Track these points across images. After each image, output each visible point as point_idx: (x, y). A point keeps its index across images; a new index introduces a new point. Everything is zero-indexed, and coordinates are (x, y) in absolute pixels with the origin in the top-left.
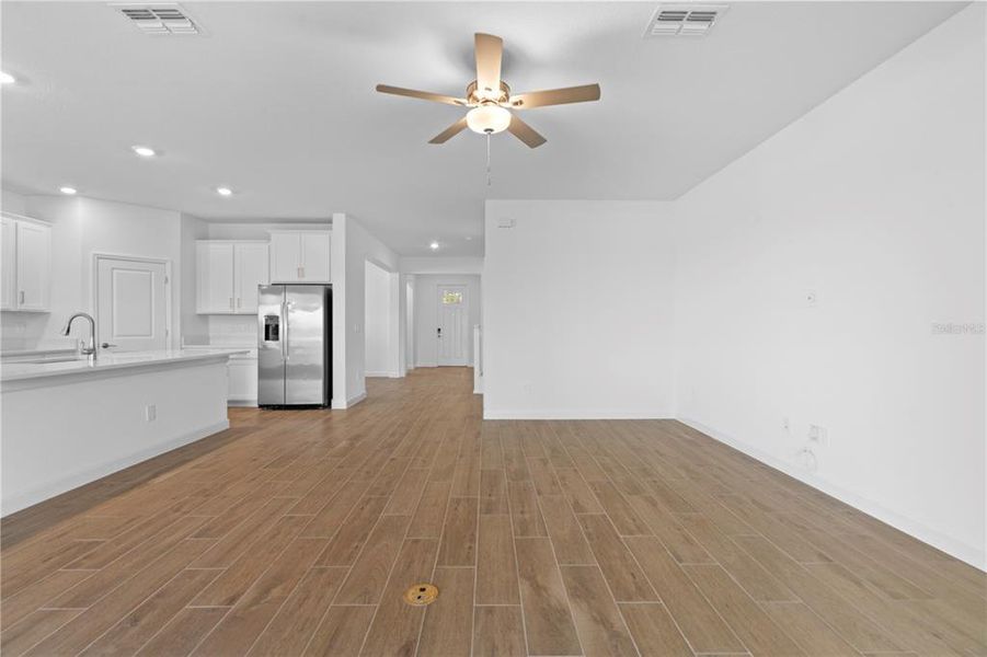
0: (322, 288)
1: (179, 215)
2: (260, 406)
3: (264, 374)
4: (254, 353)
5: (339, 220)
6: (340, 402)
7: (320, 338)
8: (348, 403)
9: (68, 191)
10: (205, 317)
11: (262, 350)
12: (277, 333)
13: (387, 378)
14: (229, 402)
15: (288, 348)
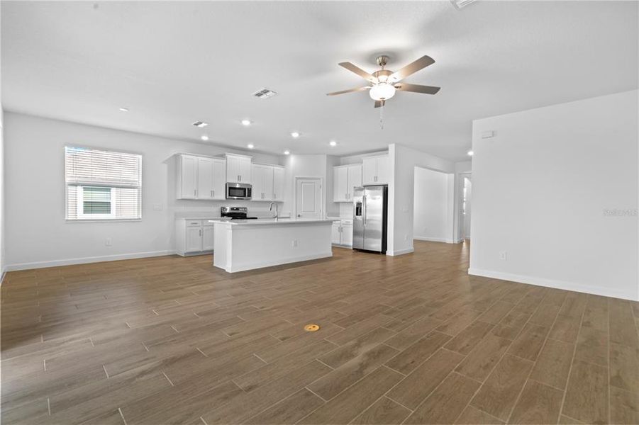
0: (382, 188)
1: (325, 156)
2: (354, 249)
3: (356, 233)
4: (352, 222)
5: (392, 147)
6: (390, 252)
7: (380, 216)
8: (394, 253)
9: (287, 153)
10: (338, 203)
11: (355, 220)
12: (361, 212)
13: (445, 243)
14: (333, 244)
15: (365, 220)
